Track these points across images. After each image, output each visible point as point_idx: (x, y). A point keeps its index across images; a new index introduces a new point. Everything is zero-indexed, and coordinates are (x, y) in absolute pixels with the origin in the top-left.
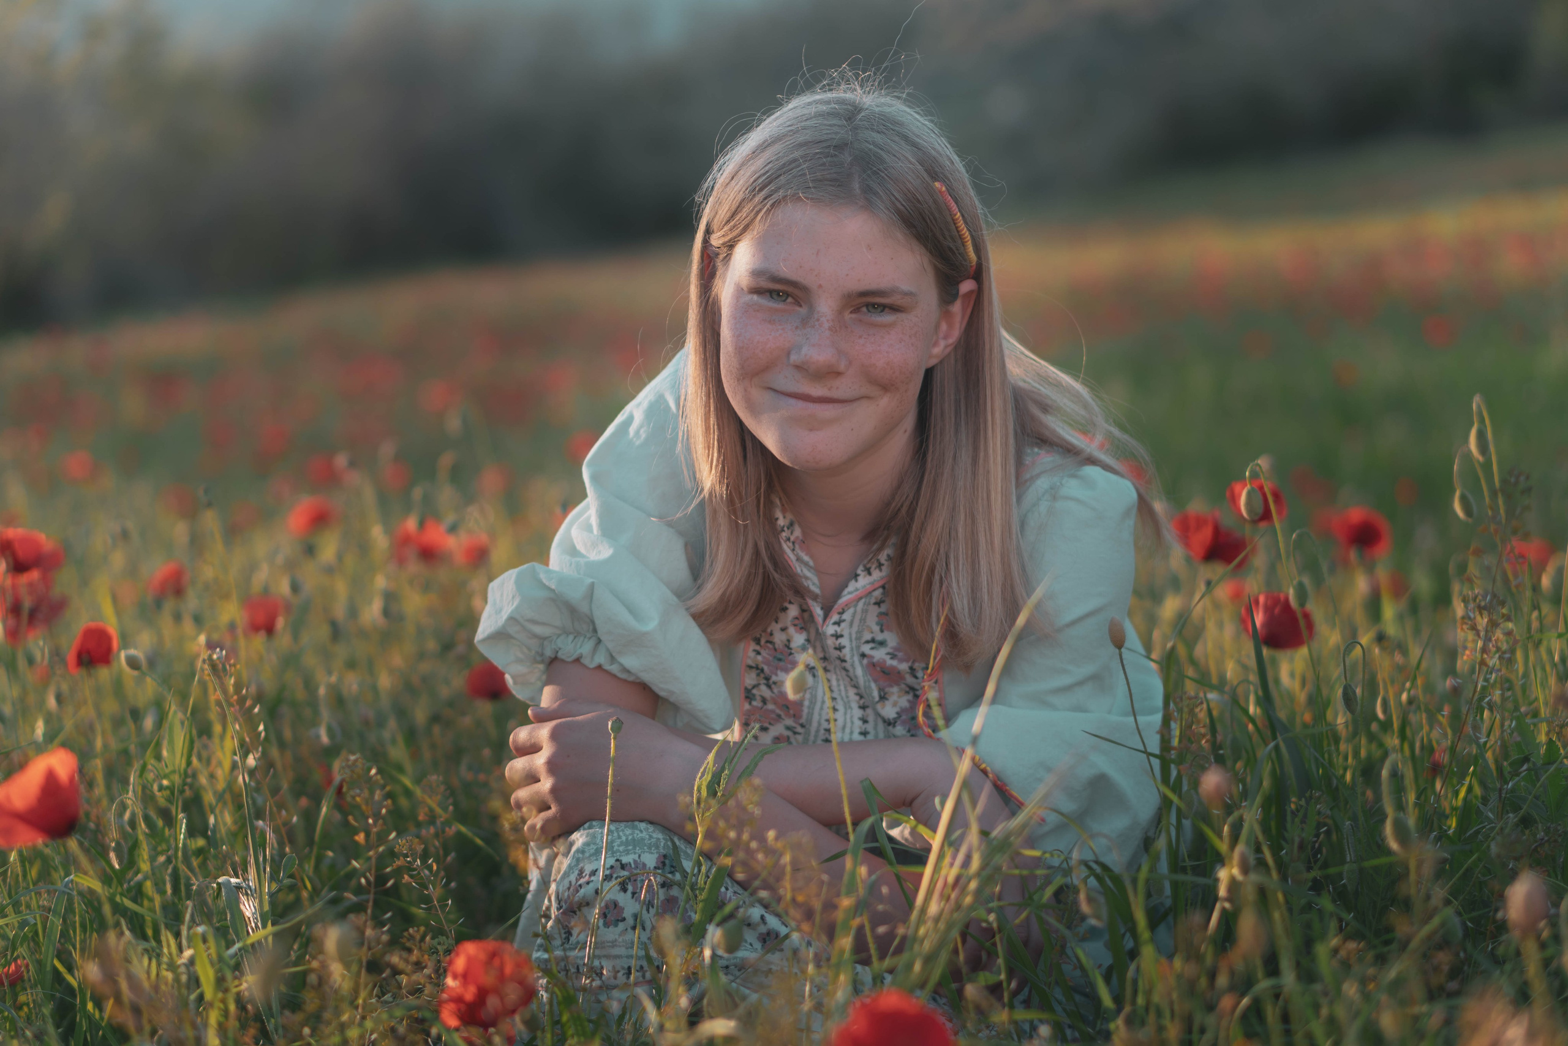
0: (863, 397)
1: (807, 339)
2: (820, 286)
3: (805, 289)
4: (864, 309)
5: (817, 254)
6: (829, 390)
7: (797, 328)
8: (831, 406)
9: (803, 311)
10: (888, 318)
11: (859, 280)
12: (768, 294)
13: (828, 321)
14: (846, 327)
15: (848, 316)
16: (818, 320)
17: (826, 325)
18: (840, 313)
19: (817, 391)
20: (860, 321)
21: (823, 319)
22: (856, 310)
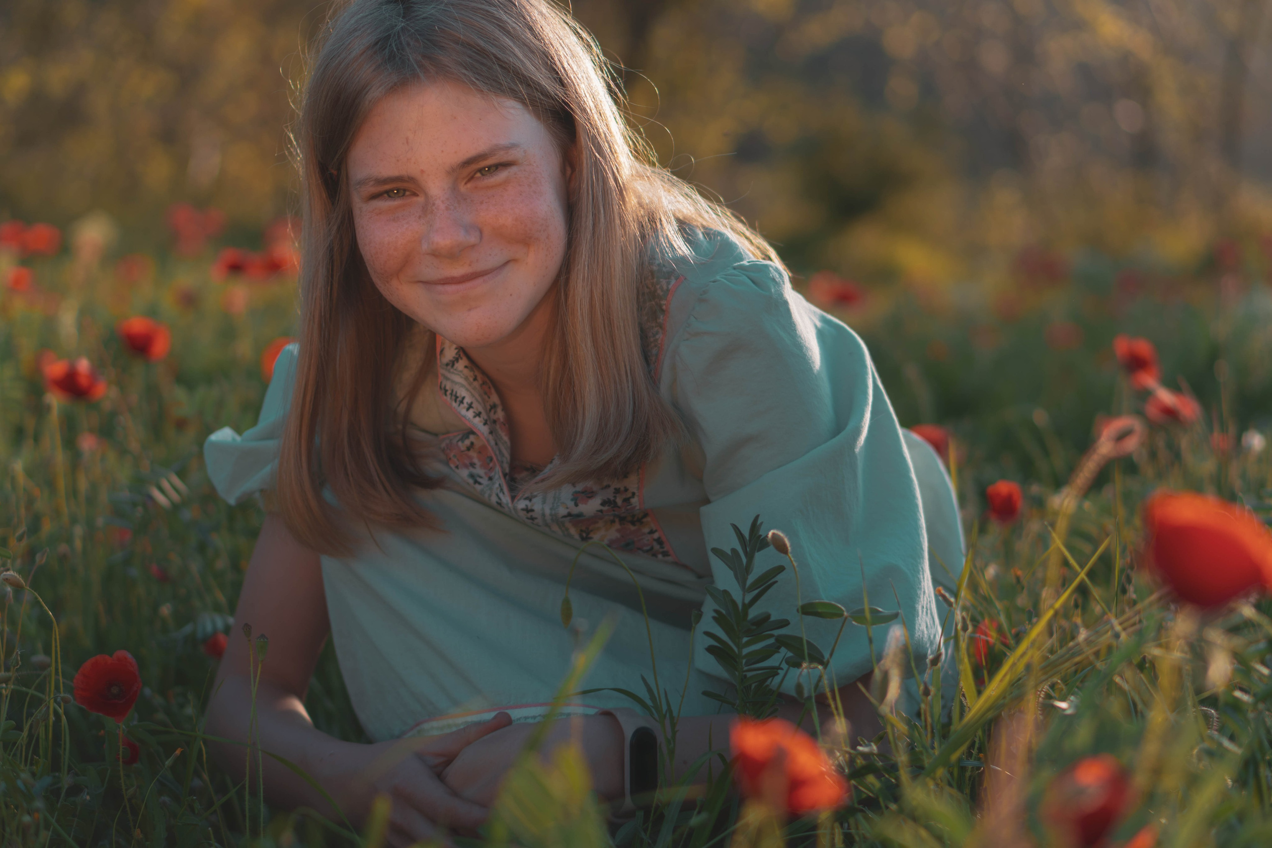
0: (507, 263)
1: (431, 226)
2: (422, 171)
3: (411, 179)
4: (478, 175)
5: (407, 142)
6: (470, 265)
7: (420, 217)
8: (480, 280)
9: (420, 199)
10: (503, 175)
11: (456, 152)
12: (386, 195)
13: (443, 202)
14: (465, 199)
15: (463, 188)
16: (434, 204)
17: (442, 207)
18: (454, 188)
19: (458, 271)
20: (476, 187)
21: (438, 202)
22: (471, 178)
